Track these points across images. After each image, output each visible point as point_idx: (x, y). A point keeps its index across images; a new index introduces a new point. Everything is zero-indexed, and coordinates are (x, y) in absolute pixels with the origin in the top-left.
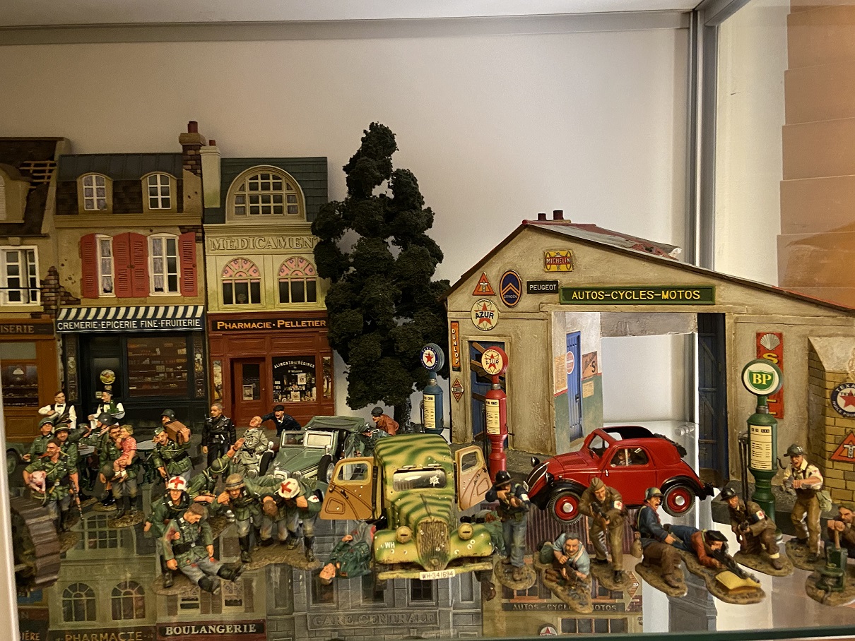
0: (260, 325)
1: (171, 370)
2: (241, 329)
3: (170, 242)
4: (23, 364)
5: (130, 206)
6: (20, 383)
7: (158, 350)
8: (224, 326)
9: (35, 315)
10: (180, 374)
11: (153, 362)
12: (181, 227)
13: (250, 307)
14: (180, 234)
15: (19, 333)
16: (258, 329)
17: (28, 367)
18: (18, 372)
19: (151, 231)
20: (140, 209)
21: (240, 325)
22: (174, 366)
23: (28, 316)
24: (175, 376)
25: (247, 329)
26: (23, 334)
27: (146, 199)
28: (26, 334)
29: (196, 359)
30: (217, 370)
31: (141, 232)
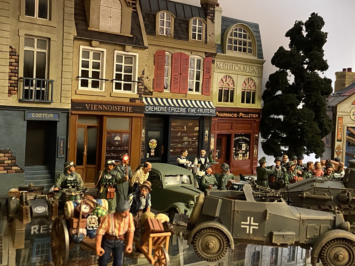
0: (233, 115)
1: (191, 140)
2: (224, 117)
3: (199, 61)
4: (120, 133)
5: (182, 36)
6: (118, 146)
7: (185, 127)
8: (218, 115)
9: (132, 100)
10: (194, 142)
11: (182, 135)
12: (206, 53)
13: (229, 104)
14: (205, 57)
15: (123, 112)
16: (232, 117)
17: (123, 135)
18: (117, 138)
19: (191, 53)
20: (187, 39)
21: (225, 115)
22: (192, 137)
23: (128, 100)
24: (192, 143)
25: (227, 117)
26: (126, 112)
27: (191, 32)
28: (127, 112)
29: (206, 133)
30: (213, 140)
31: (187, 53)
